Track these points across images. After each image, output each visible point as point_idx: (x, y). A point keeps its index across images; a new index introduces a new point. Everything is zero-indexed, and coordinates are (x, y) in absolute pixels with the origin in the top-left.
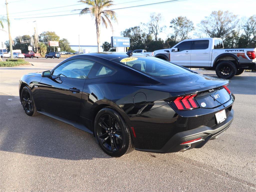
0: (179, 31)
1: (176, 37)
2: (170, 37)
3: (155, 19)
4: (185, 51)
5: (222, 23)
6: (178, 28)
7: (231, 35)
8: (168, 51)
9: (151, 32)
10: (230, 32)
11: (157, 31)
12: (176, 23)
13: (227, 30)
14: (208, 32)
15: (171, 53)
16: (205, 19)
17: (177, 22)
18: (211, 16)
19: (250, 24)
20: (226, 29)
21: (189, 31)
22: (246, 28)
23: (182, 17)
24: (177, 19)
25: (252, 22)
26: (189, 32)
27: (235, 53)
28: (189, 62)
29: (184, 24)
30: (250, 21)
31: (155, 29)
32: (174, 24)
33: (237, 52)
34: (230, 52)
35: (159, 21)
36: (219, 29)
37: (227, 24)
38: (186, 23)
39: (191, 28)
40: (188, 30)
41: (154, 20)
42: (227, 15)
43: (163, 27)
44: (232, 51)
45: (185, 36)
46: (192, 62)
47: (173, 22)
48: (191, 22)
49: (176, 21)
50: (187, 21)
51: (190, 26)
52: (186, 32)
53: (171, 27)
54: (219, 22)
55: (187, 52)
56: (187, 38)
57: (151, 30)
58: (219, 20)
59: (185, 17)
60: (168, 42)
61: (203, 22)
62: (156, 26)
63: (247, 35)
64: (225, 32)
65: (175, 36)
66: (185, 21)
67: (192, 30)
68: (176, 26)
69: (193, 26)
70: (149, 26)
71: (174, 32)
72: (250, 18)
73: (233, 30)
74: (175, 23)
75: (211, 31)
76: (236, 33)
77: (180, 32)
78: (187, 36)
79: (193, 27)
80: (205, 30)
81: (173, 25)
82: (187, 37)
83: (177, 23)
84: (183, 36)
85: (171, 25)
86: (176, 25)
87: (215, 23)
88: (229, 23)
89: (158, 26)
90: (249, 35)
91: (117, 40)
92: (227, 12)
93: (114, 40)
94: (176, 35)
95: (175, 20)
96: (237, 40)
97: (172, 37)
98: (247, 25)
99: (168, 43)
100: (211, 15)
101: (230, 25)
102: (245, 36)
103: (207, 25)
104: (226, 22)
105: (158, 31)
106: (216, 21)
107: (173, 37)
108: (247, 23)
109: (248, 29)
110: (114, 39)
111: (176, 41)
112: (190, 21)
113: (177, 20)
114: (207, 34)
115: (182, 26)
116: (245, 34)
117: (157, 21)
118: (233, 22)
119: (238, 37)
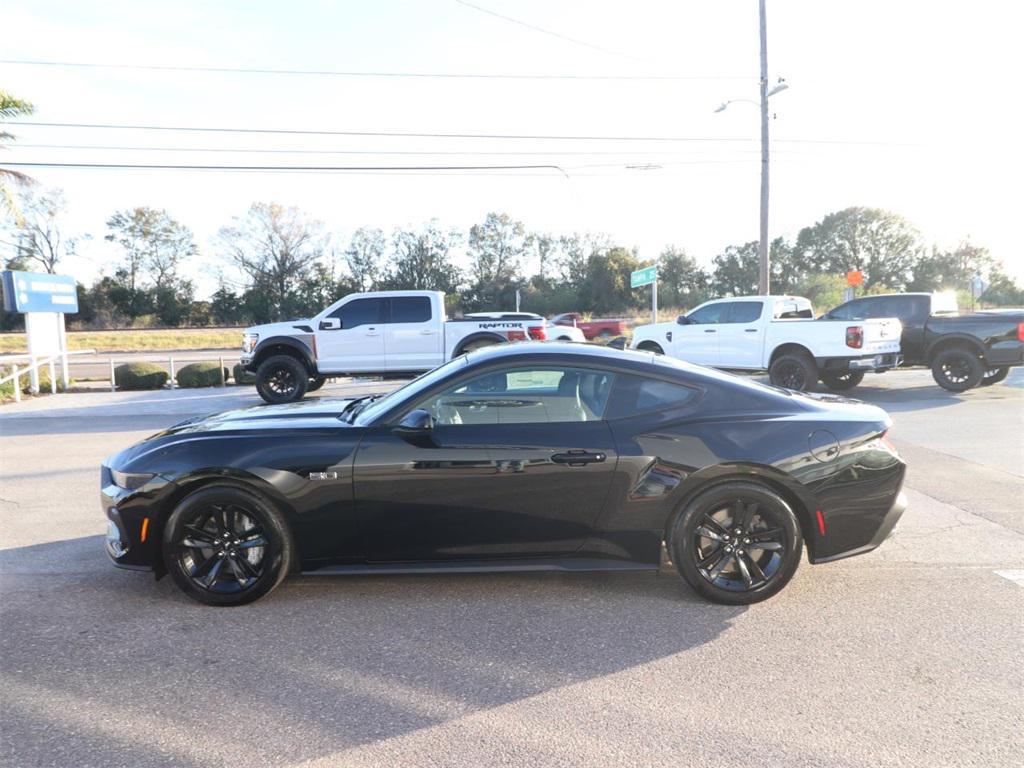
0: (144, 253)
1: (133, 274)
2: (111, 274)
3: (39, 206)
4: (363, 329)
5: (284, 239)
6: (141, 244)
7: (313, 275)
8: (307, 329)
9: (24, 253)
10: (309, 266)
11: (51, 249)
12: (131, 229)
13: (301, 262)
14: (247, 263)
15: (317, 333)
16: (230, 224)
17: (131, 223)
18: (249, 217)
19: (358, 248)
20: (297, 259)
21: (181, 258)
22: (351, 257)
23: (151, 210)
24: (134, 214)
25: (363, 244)
26: (182, 260)
27: (503, 332)
28: (381, 358)
29: (160, 232)
30: (358, 239)
31: (45, 243)
32: (122, 229)
33: (506, 329)
34: (490, 329)
35: (59, 214)
36: (279, 256)
37: (300, 243)
38: (170, 231)
39: (189, 249)
40: (179, 254)
41: (37, 210)
42: (294, 217)
43: (80, 238)
44: (494, 326)
45: (169, 271)
46: (388, 358)
47: (119, 222)
48: (184, 228)
49: (129, 219)
50: (173, 223)
51: (181, 241)
52: (171, 259)
53: (110, 238)
54: (276, 237)
55: (371, 329)
56: (177, 279)
57: (26, 245)
58: (276, 229)
59: (164, 211)
60: (105, 290)
61: (225, 232)
62: (49, 232)
63: (357, 277)
64: (294, 267)
65: (130, 271)
66: (165, 224)
67: (189, 254)
68: (131, 239)
69: (193, 242)
70: (17, 231)
71: (125, 256)
72: (358, 233)
73: (317, 260)
74: (127, 226)
75: (255, 260)
76: (325, 270)
77: (147, 260)
78: (174, 274)
79: (192, 246)
80: (236, 258)
81: (116, 231)
82: (176, 276)
83: (134, 227)
84: (162, 273)
85: (110, 233)
86: (130, 234)
87: (265, 238)
88: (305, 240)
89: (58, 233)
90: (360, 278)
91: (28, 284)
92: (295, 209)
93: (20, 284)
94: (135, 269)
95: (125, 216)
96: (331, 289)
97: (118, 274)
98: (351, 250)
99: (107, 294)
100: (249, 213)
101: (307, 248)
102: (350, 280)
103: (241, 243)
104: (297, 239)
105: (60, 253)
106: (267, 232)
107: (122, 274)
108: (353, 245)
109: (358, 261)
110: (17, 282)
111: (135, 288)
112: (180, 226)
113: (133, 218)
114: (243, 270)
115: (153, 237)
116: (350, 274)
117: (51, 213)
118: (314, 239)
119: (334, 284)
